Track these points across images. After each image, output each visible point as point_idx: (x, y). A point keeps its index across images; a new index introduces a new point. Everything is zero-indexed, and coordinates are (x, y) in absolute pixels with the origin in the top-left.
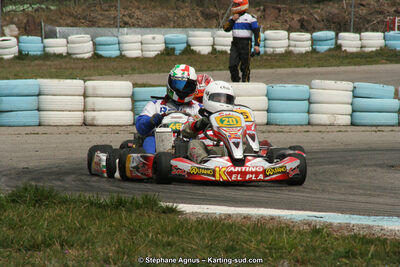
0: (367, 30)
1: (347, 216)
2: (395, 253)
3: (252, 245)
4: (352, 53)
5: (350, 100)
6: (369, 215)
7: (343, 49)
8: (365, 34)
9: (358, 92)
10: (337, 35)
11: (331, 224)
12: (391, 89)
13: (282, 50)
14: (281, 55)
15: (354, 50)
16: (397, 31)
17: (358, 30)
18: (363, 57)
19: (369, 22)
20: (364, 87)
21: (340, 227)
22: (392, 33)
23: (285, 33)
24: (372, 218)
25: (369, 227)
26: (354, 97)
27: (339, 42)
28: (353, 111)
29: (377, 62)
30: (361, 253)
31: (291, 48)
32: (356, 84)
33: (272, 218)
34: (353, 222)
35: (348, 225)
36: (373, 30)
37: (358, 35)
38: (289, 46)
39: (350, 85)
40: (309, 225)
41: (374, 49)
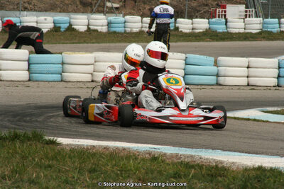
0: (197, 17)
1: (177, 148)
2: (208, 175)
3: (109, 167)
4: (186, 34)
5: (183, 66)
6: (192, 148)
7: (180, 30)
8: (195, 20)
9: (188, 61)
10: (176, 20)
11: (165, 154)
12: (212, 59)
13: (137, 30)
14: (136, 33)
15: (187, 31)
16: (217, 18)
17: (191, 17)
18: (194, 36)
19: (198, 11)
20: (193, 57)
21: (172, 156)
22: (214, 20)
23: (139, 18)
24: (194, 150)
25: (192, 156)
26: (186, 64)
27: (177, 25)
28: (185, 74)
29: (203, 40)
30: (185, 175)
31: (143, 29)
32: (188, 55)
33: (124, 149)
34: (181, 153)
35: (177, 155)
36: (201, 18)
37: (190, 21)
38: (142, 27)
39: (183, 56)
40: (150, 154)
41: (202, 31)
